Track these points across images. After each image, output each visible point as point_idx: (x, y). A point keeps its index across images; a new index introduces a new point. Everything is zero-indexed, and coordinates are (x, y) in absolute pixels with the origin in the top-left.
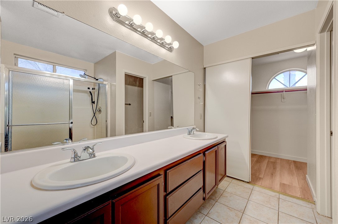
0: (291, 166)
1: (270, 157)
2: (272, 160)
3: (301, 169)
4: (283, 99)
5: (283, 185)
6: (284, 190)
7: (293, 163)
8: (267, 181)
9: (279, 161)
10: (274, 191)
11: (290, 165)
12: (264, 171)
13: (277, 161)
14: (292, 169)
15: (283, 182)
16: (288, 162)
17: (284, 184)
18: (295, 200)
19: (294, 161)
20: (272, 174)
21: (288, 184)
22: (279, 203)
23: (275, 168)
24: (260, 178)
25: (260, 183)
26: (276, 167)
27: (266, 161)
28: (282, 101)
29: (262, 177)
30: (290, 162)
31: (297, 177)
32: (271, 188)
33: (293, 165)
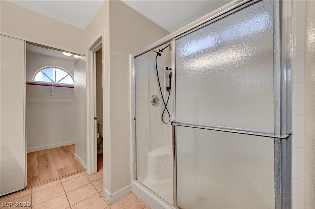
0: (61, 152)
1: (37, 152)
2: (41, 154)
3: (68, 151)
4: (50, 93)
5: (60, 171)
6: (63, 174)
7: (61, 149)
8: (45, 176)
9: (48, 152)
10: (55, 180)
11: (59, 152)
12: (37, 168)
13: (47, 153)
14: (62, 154)
15: (59, 169)
16: (56, 149)
17: (61, 169)
18: (73, 176)
19: (61, 147)
20: (47, 167)
21: (64, 167)
22: (63, 187)
23: (47, 160)
24: (36, 177)
25: (38, 181)
26: (48, 158)
27: (36, 157)
28: (50, 94)
29: (38, 174)
30: (58, 149)
31: (68, 158)
32: (51, 180)
33: (62, 151)
